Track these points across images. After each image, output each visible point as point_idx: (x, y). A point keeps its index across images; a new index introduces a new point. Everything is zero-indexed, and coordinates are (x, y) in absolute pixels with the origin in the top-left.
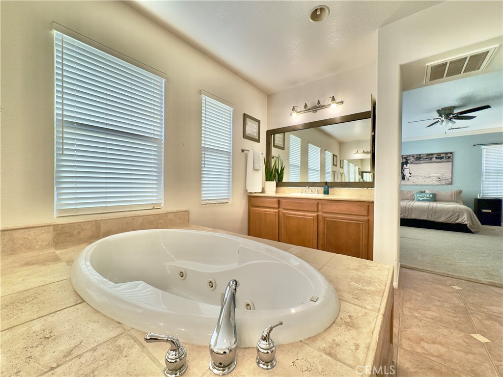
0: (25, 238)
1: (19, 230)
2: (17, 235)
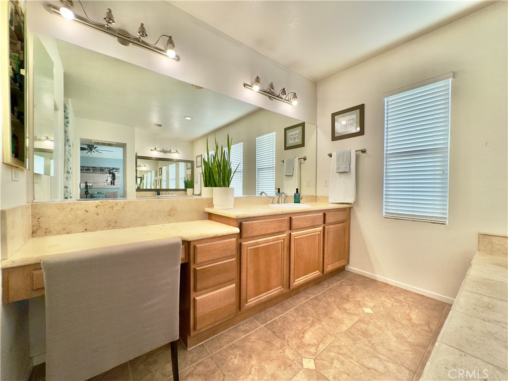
0: (502, 245)
1: (498, 238)
2: (495, 240)
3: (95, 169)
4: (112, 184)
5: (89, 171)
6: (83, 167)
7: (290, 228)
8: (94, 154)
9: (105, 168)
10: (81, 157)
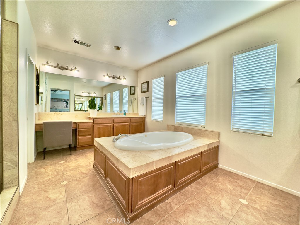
3: (58, 100)
4: (66, 107)
5: (55, 101)
6: (52, 99)
7: (114, 122)
8: (57, 93)
9: (63, 99)
10: (51, 94)
